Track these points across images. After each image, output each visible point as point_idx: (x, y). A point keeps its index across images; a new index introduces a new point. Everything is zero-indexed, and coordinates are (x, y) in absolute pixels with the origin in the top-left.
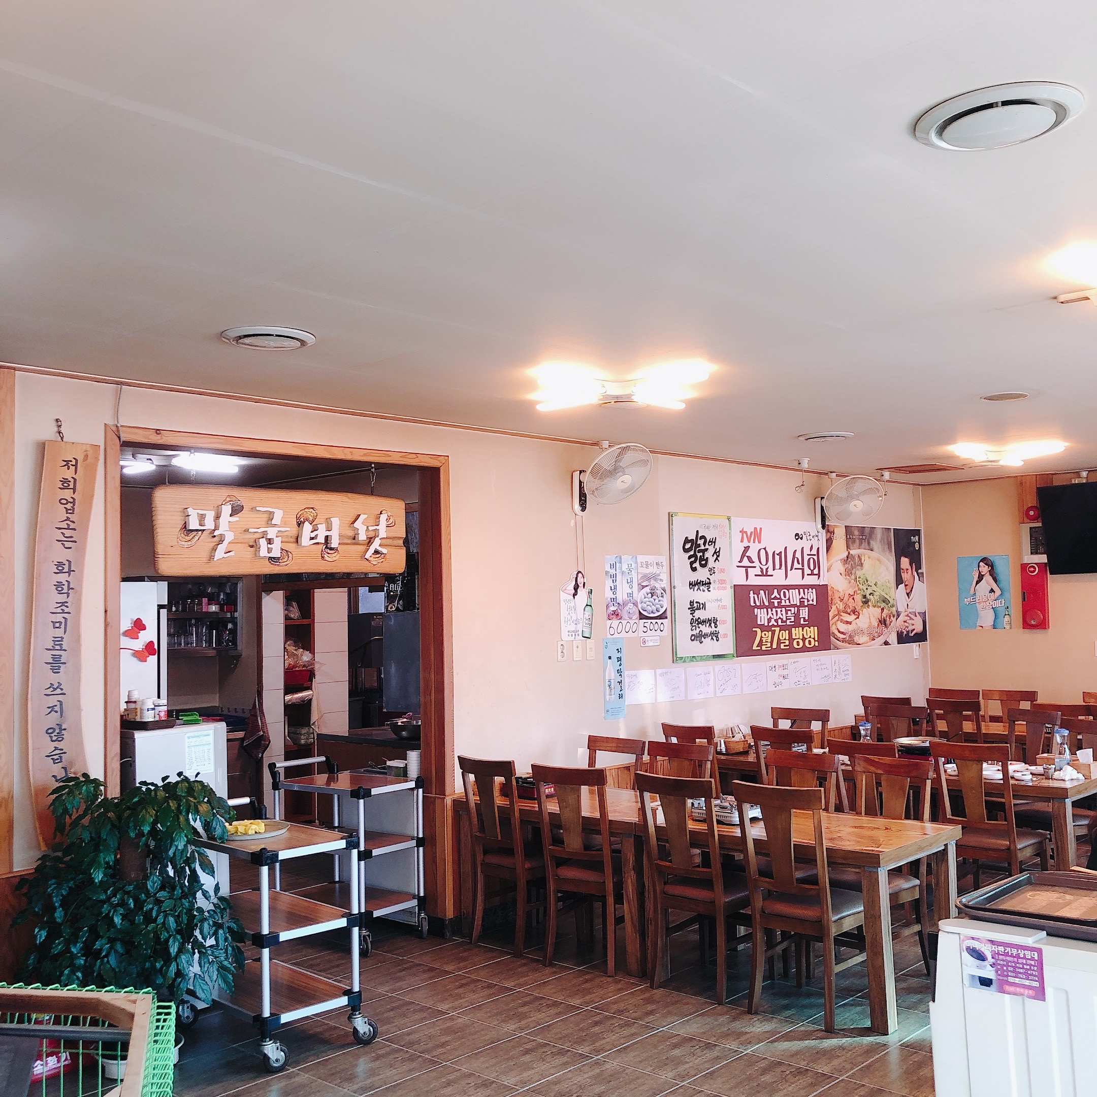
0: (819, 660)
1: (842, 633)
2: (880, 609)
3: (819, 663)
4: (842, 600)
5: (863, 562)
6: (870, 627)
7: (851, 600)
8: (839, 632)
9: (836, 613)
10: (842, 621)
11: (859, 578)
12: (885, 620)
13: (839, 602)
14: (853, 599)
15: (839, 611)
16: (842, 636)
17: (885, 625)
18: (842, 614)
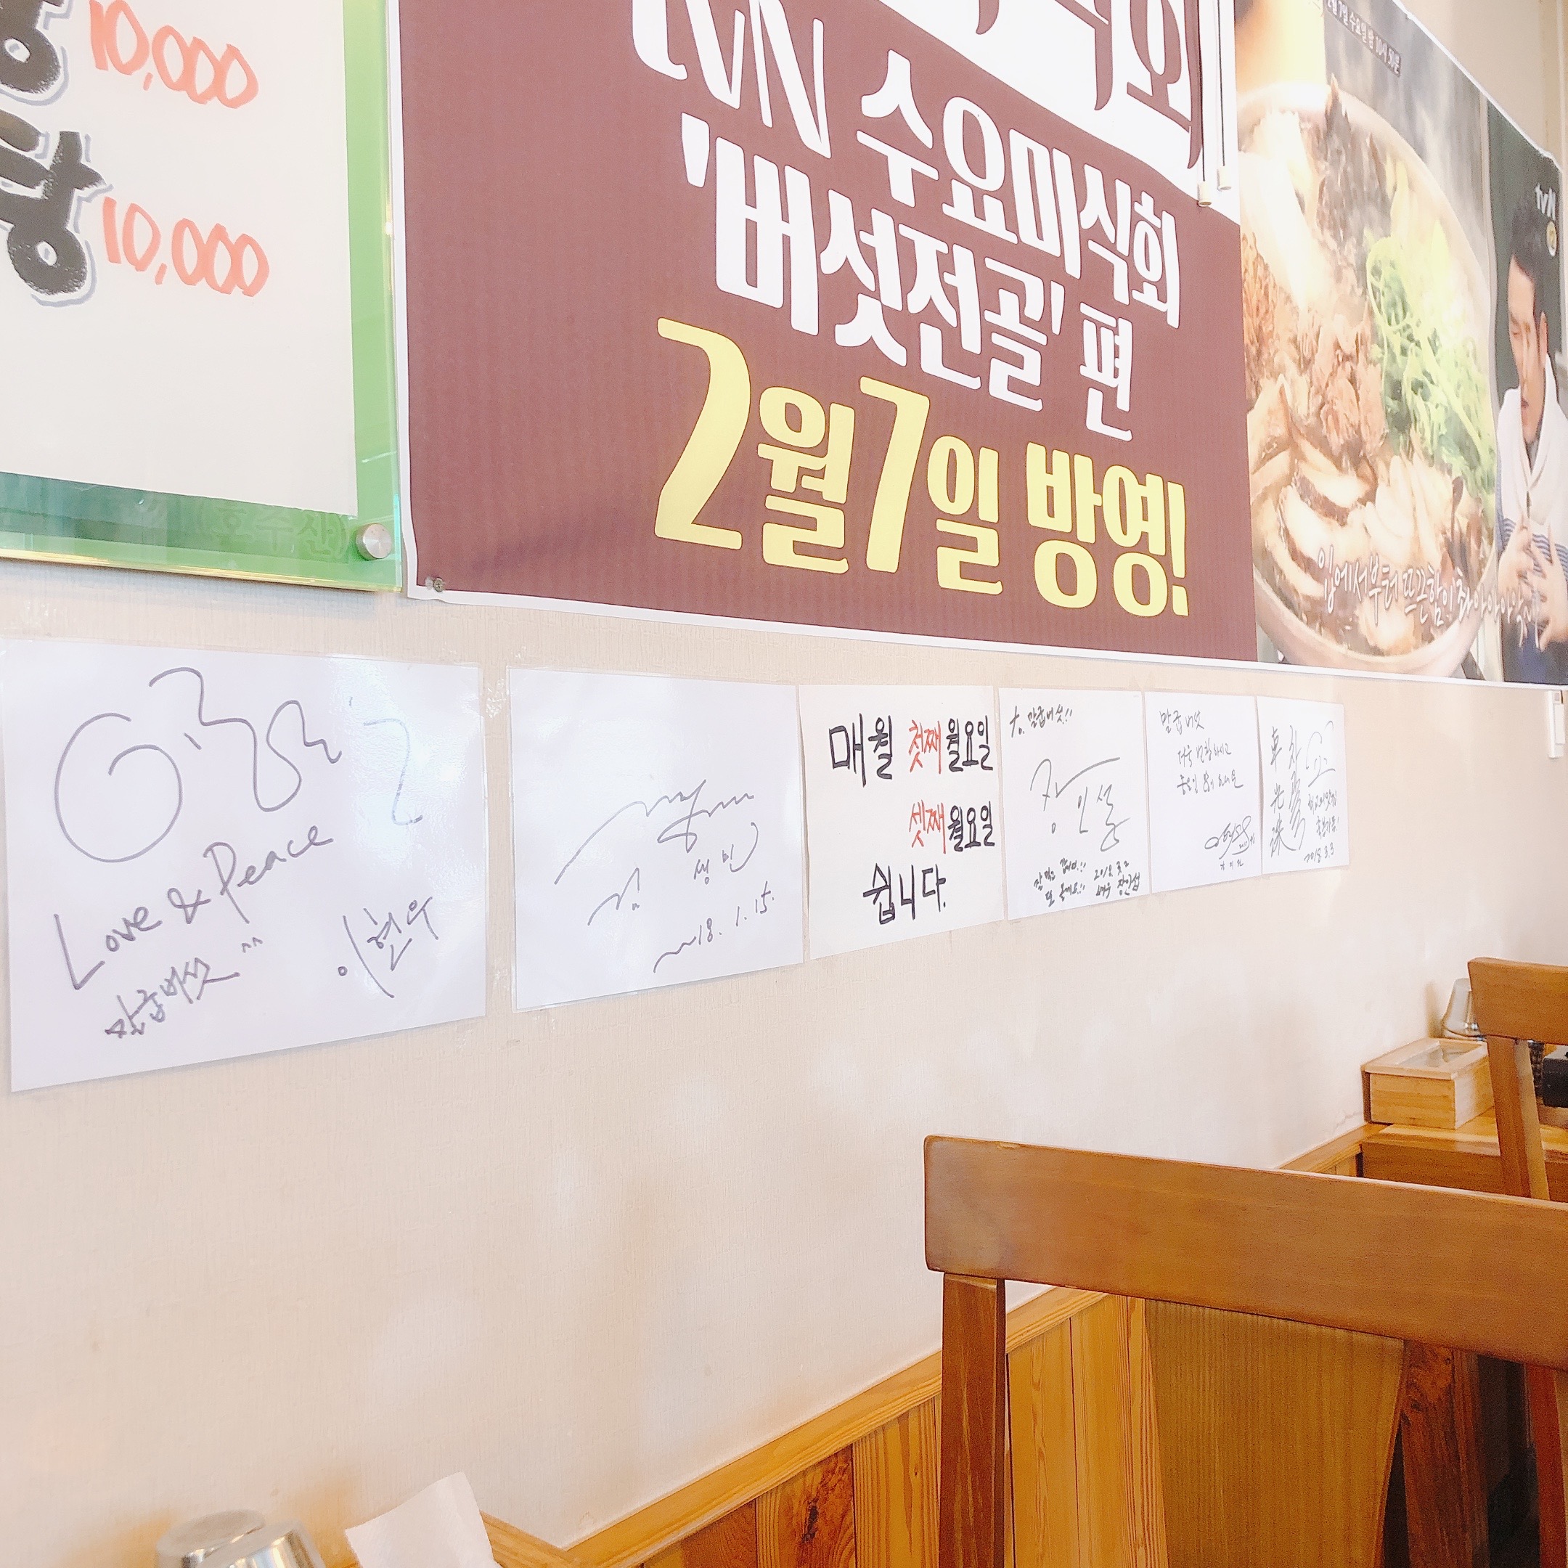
0: (1195, 720)
1: (1307, 564)
2: (1449, 480)
3: (1193, 738)
4: (1305, 364)
5: (1389, 190)
6: (1415, 563)
7: (1342, 382)
8: (1295, 555)
9: (1280, 431)
10: (1306, 491)
11: (1377, 272)
12: (1464, 550)
13: (1292, 369)
14: (1353, 381)
15: (1292, 424)
16: (1305, 585)
17: (1466, 571)
18: (1306, 447)
